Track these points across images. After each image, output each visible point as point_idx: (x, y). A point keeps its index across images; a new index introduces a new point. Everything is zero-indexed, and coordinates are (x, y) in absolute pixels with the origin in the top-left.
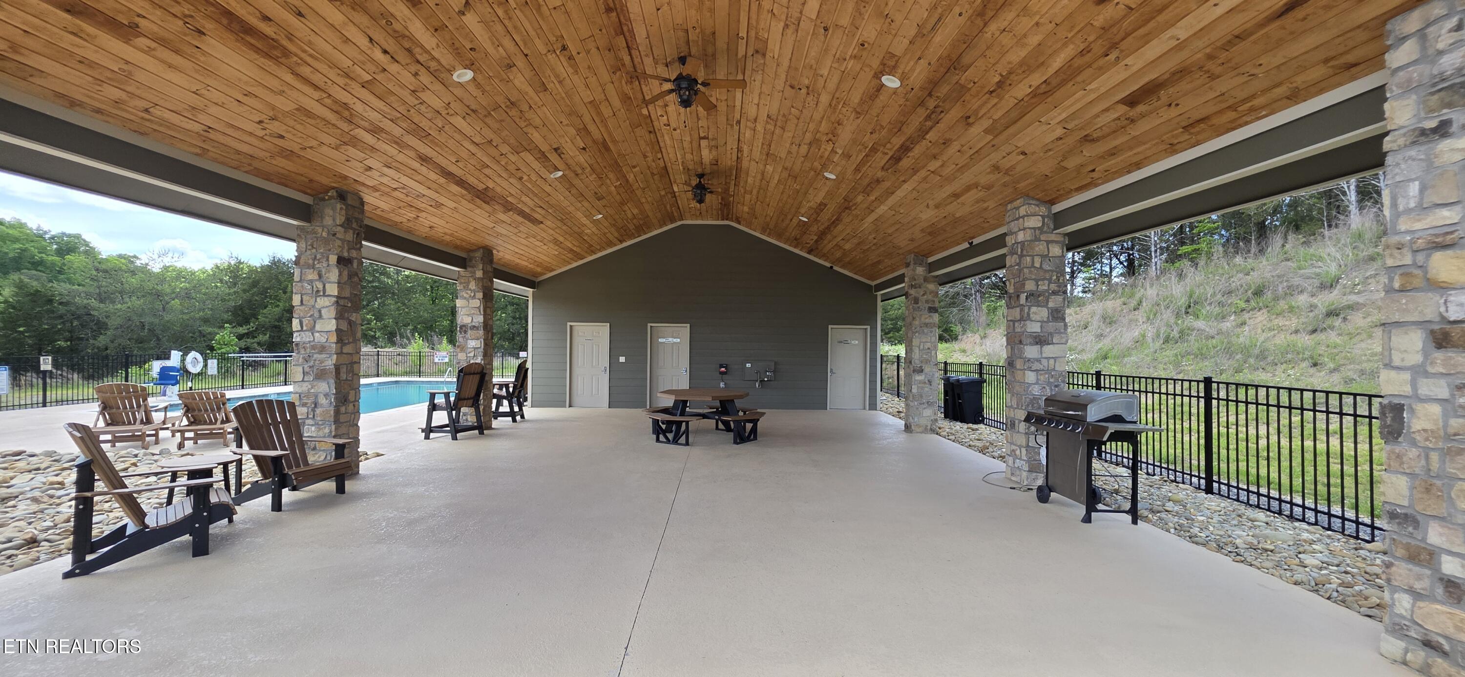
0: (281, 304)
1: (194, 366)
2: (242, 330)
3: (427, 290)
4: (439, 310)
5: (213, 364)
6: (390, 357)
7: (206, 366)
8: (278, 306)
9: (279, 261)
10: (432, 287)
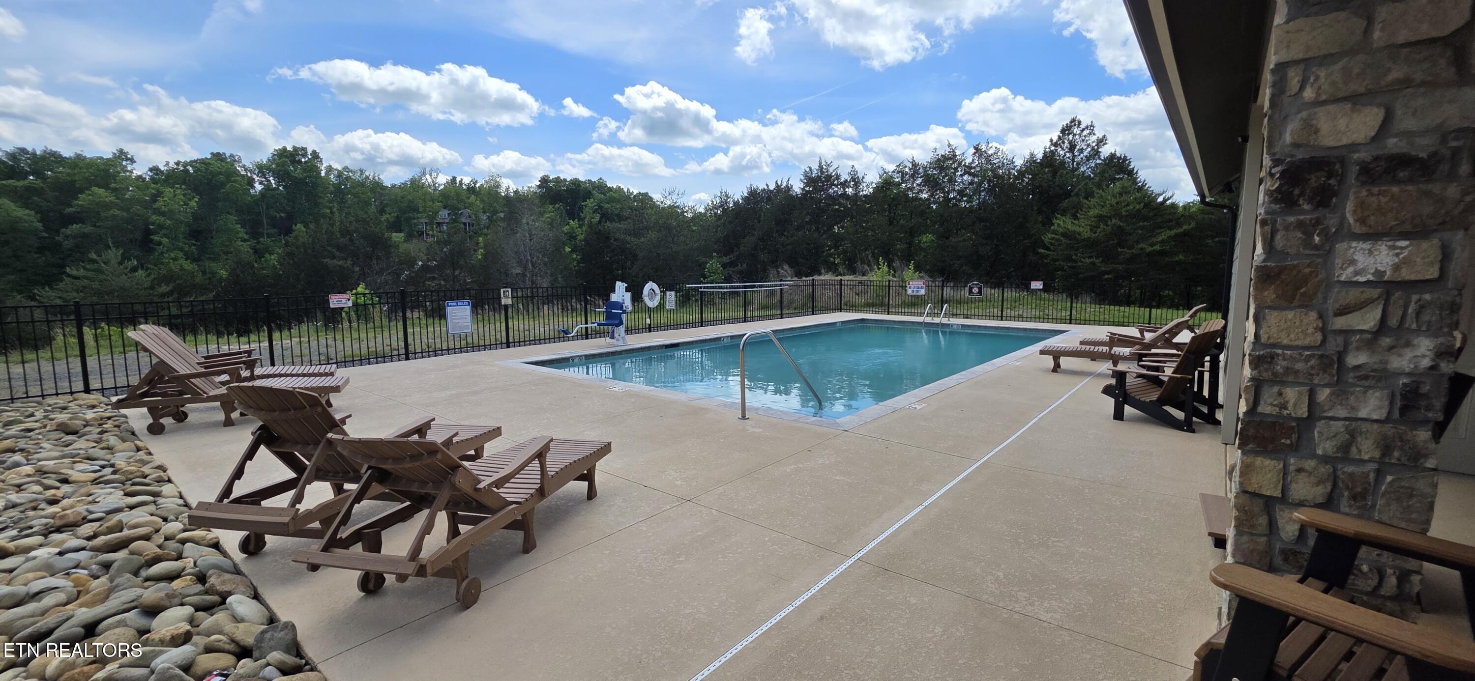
0: (756, 233)
1: (651, 299)
2: (726, 259)
3: (885, 210)
4: (897, 231)
5: (671, 296)
6: (852, 287)
7: (663, 298)
8: (753, 235)
9: (755, 191)
10: (889, 205)
